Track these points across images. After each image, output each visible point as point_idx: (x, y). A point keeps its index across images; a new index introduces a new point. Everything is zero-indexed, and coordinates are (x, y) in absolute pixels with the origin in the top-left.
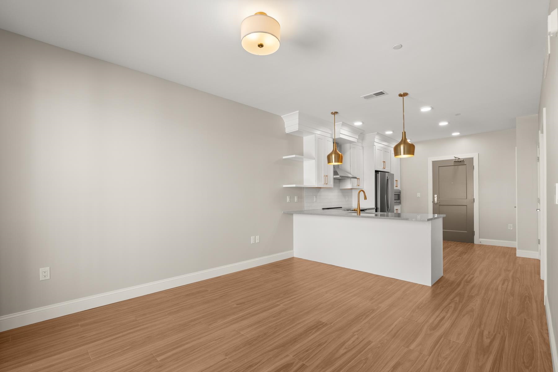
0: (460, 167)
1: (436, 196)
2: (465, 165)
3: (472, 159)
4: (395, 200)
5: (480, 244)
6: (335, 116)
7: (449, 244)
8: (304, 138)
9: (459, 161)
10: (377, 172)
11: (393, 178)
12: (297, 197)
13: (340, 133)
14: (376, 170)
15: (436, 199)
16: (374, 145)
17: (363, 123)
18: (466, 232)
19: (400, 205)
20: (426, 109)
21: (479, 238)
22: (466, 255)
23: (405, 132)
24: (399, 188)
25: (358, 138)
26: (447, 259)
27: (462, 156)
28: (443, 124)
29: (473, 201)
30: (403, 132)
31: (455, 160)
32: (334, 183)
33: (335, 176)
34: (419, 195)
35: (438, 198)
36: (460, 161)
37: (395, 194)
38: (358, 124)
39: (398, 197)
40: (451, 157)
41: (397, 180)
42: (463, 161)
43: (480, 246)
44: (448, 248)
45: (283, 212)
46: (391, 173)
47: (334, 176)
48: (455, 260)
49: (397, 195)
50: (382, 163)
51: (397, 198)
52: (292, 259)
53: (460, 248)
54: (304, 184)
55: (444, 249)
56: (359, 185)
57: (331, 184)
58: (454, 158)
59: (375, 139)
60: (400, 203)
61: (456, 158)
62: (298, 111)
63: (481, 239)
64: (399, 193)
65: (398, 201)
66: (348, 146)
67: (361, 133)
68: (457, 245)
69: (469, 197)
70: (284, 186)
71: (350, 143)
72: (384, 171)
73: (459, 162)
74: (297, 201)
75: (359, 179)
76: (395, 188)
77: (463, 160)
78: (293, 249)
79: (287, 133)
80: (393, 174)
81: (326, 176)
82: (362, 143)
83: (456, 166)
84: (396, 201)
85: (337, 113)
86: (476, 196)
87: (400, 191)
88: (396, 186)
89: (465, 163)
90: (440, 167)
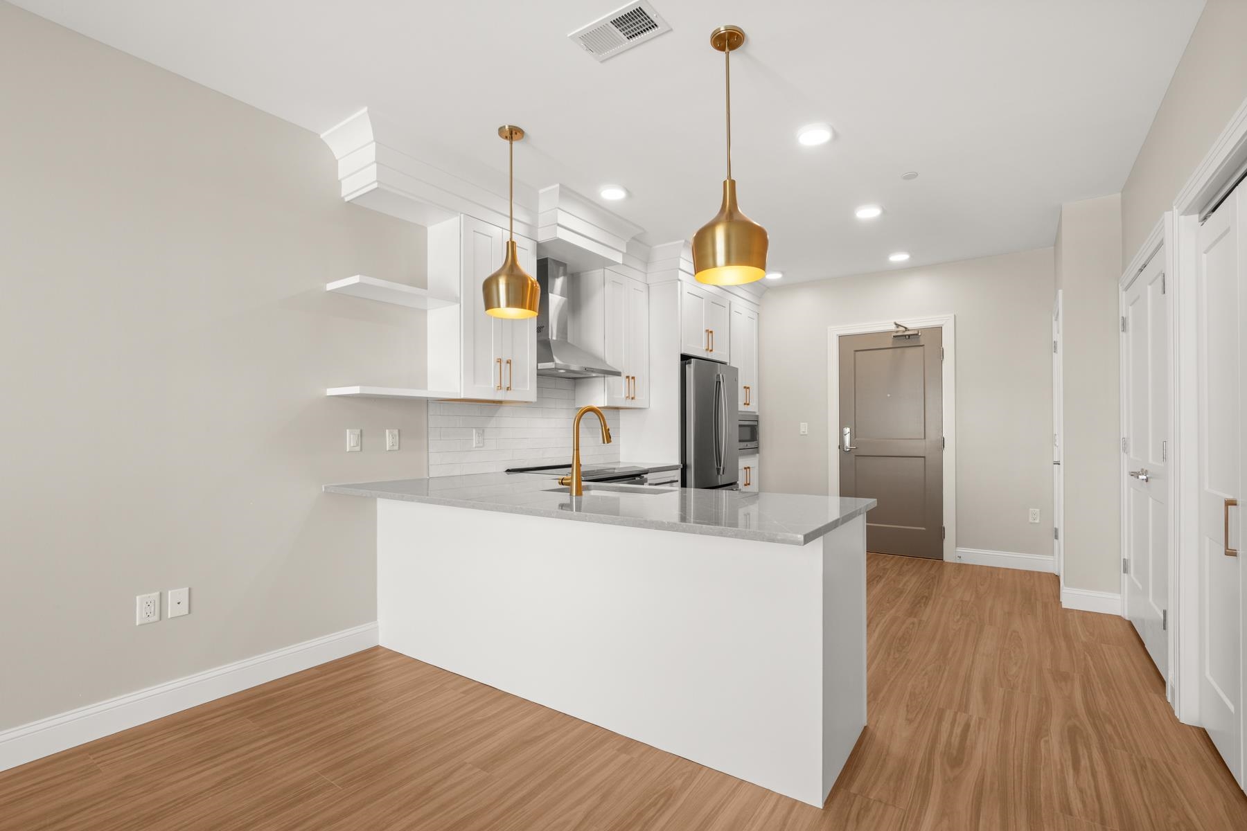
0: (909, 352)
1: (847, 430)
2: (922, 347)
3: (938, 330)
4: (740, 441)
5: (958, 561)
6: (511, 144)
7: (881, 565)
8: (430, 229)
9: (905, 336)
10: (685, 358)
11: (736, 380)
12: (396, 432)
13: (559, 225)
14: (683, 352)
15: (847, 439)
16: (679, 280)
17: (629, 193)
18: (923, 529)
19: (757, 455)
20: (814, 136)
21: (956, 547)
22: (928, 609)
23: (733, 183)
24: (753, 408)
25: (625, 251)
26: (879, 626)
27: (914, 322)
28: (868, 213)
29: (941, 444)
30: (724, 182)
31: (897, 332)
32: (538, 387)
33: (543, 366)
34: (804, 428)
35: (854, 435)
36: (909, 336)
37: (740, 426)
38: (612, 194)
39: (751, 433)
40: (886, 325)
41: (747, 386)
42: (917, 334)
43: (960, 567)
44: (878, 582)
45: (325, 488)
46: (732, 365)
47: (539, 364)
48: (900, 634)
49: (748, 429)
50: (704, 335)
51: (748, 437)
52: (373, 654)
53: (911, 582)
54: (430, 387)
55: (871, 581)
56: (633, 398)
57: (527, 388)
58: (893, 328)
59: (681, 260)
60: (756, 450)
61: (898, 325)
62: (365, 109)
63: (960, 550)
64: (755, 423)
65: (750, 445)
66: (596, 275)
67: (634, 238)
68: (901, 567)
69: (932, 434)
70: (331, 392)
71: (604, 268)
72: (710, 357)
73: (906, 339)
74: (396, 448)
75: (633, 378)
76: (741, 407)
77: (916, 332)
78: (375, 619)
79: (347, 199)
80: (737, 369)
81: (508, 362)
82: (646, 274)
83: (899, 350)
84: (745, 444)
85: (518, 132)
86: (948, 433)
87: (757, 416)
88: (745, 404)
89: (922, 341)
90: (857, 353)
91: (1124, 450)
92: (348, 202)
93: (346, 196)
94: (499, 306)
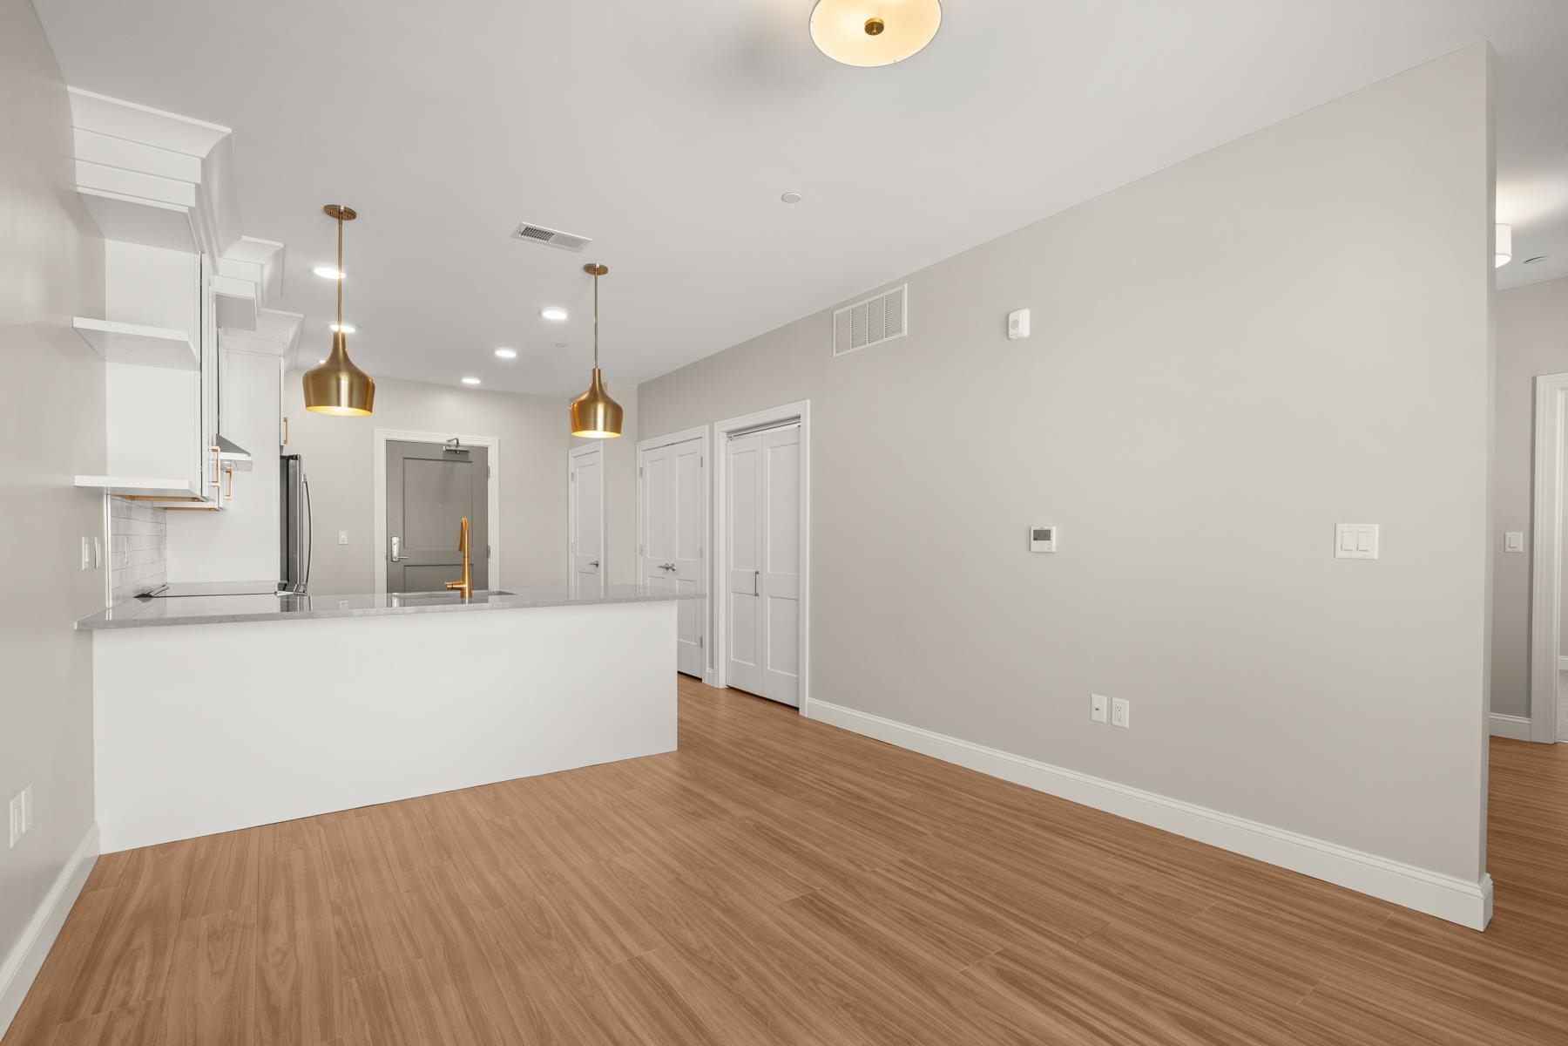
0: (459, 465)
1: (395, 540)
2: (471, 463)
3: (485, 450)
6: (340, 223)
9: (457, 451)
12: (98, 541)
13: (257, 284)
15: (395, 549)
16: (281, 356)
27: (466, 441)
29: (487, 552)
30: (594, 370)
34: (343, 536)
35: (403, 544)
36: (460, 451)
40: (439, 437)
42: (467, 451)
45: (79, 624)
70: (80, 481)
73: (457, 454)
74: (99, 564)
77: (467, 449)
79: (80, 190)
83: (449, 463)
85: (350, 214)
86: (493, 542)
89: (471, 457)
90: (406, 460)
91: (641, 554)
92: (80, 193)
93: (80, 186)
94: (339, 404)
